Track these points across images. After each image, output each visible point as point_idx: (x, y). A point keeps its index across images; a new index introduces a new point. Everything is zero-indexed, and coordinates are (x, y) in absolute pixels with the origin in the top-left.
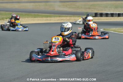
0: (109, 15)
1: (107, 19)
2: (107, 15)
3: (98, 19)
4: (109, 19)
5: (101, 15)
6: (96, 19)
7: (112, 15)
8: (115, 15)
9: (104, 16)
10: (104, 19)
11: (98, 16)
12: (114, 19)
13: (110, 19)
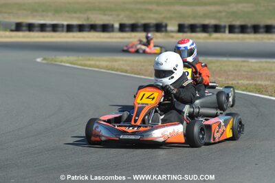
0: (48, 29)
1: (44, 37)
2: (43, 28)
3: (23, 37)
4: (47, 37)
5: (31, 27)
6: (19, 37)
7: (55, 28)
8: (60, 29)
9: (37, 29)
10: (38, 37)
11: (24, 28)
12: (60, 37)
13: (52, 37)
